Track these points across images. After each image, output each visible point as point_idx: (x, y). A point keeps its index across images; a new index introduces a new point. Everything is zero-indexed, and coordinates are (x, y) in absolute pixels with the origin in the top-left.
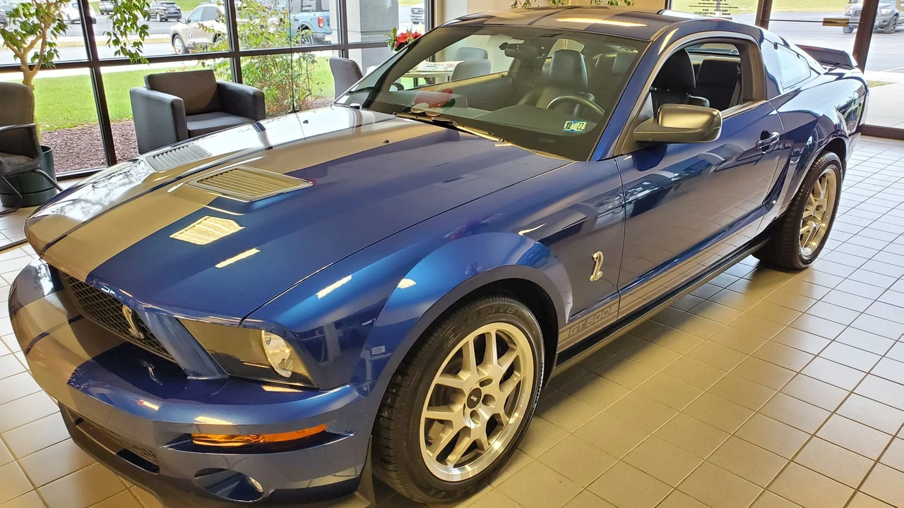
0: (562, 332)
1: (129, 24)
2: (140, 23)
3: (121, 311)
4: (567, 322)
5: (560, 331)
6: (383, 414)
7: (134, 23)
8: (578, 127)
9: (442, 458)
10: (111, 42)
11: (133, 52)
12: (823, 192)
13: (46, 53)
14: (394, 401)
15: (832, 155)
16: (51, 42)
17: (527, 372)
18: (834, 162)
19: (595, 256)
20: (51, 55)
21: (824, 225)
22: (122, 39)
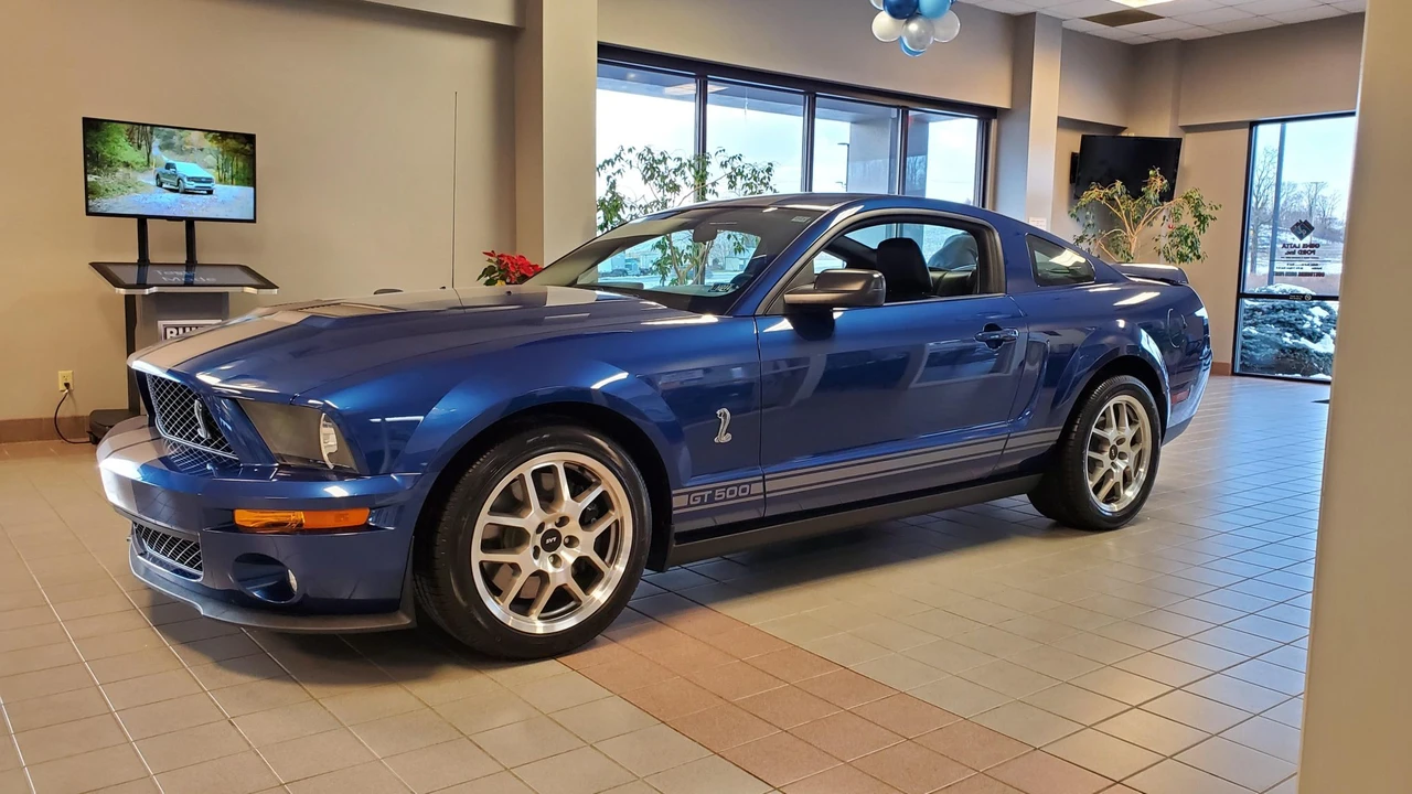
19: (719, 413)
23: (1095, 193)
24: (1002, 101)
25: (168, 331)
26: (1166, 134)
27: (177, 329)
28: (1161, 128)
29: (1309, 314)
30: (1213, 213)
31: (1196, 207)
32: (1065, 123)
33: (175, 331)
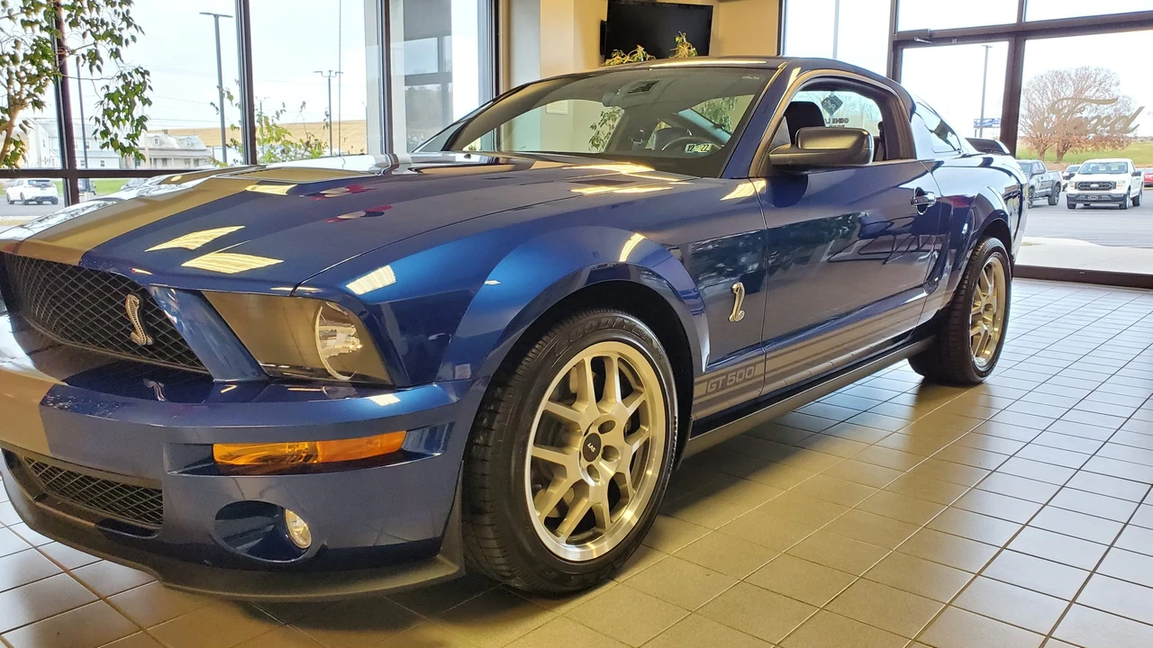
0: (700, 382)
1: (122, 115)
2: (137, 113)
3: (123, 309)
4: (704, 370)
5: (696, 380)
6: (477, 441)
7: (130, 113)
8: (701, 149)
10: (98, 133)
11: (126, 145)
12: (991, 286)
13: (9, 154)
14: (491, 422)
15: (995, 242)
16: (18, 139)
17: (656, 429)
18: (997, 249)
19: (735, 286)
20: (15, 156)
21: (996, 329)
22: (114, 130)
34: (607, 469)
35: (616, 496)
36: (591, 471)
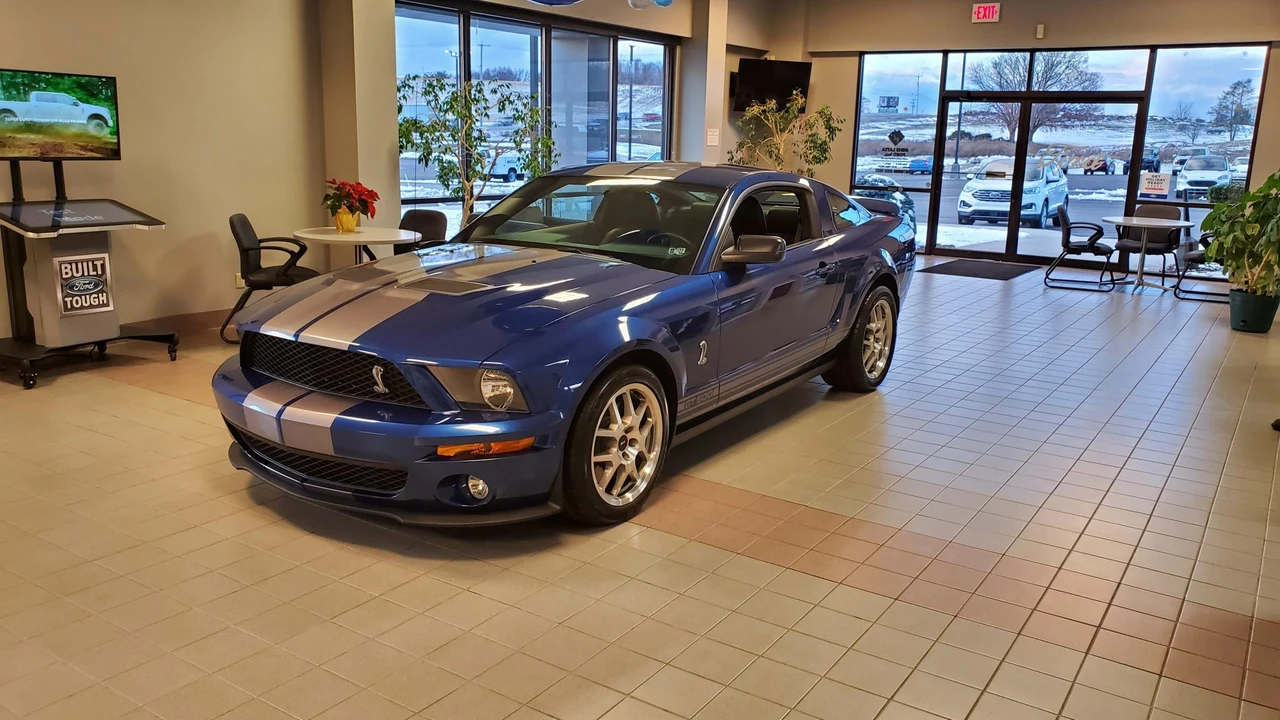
0: (681, 402)
4: (683, 395)
8: (678, 252)
9: (609, 490)
15: (884, 289)
17: (656, 418)
19: (701, 344)
23: (755, 110)
24: (684, 30)
25: (63, 267)
26: (799, 59)
27: (71, 264)
28: (795, 54)
29: (894, 198)
30: (839, 126)
31: (828, 121)
32: (731, 49)
33: (69, 266)
34: (633, 452)
35: (640, 461)
36: (624, 455)
